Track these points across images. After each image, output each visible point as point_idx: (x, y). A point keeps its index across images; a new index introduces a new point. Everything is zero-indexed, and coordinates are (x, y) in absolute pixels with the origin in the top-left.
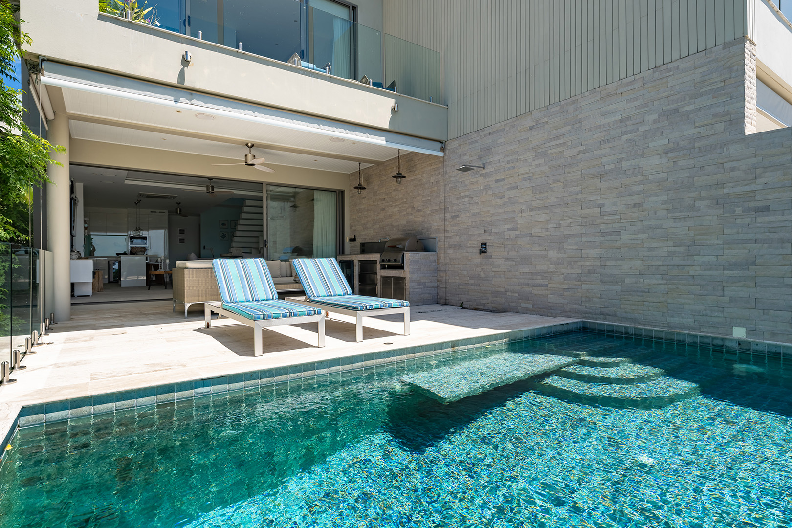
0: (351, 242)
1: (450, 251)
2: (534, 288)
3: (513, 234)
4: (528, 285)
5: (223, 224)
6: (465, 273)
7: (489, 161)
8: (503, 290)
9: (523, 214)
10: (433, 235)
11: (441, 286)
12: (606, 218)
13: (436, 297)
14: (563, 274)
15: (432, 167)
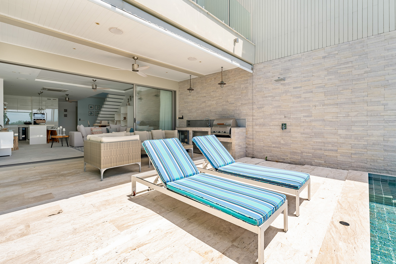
0: (180, 119)
1: (257, 128)
2: (326, 151)
3: (308, 119)
4: (321, 149)
5: (91, 107)
6: (269, 140)
7: (288, 76)
8: (300, 152)
9: (316, 108)
10: (242, 118)
11: (249, 146)
12: (389, 112)
13: (245, 153)
14: (351, 144)
15: (242, 79)
